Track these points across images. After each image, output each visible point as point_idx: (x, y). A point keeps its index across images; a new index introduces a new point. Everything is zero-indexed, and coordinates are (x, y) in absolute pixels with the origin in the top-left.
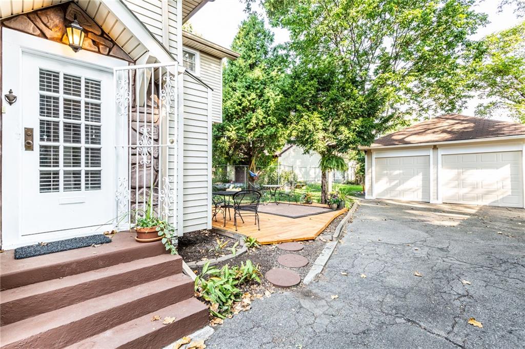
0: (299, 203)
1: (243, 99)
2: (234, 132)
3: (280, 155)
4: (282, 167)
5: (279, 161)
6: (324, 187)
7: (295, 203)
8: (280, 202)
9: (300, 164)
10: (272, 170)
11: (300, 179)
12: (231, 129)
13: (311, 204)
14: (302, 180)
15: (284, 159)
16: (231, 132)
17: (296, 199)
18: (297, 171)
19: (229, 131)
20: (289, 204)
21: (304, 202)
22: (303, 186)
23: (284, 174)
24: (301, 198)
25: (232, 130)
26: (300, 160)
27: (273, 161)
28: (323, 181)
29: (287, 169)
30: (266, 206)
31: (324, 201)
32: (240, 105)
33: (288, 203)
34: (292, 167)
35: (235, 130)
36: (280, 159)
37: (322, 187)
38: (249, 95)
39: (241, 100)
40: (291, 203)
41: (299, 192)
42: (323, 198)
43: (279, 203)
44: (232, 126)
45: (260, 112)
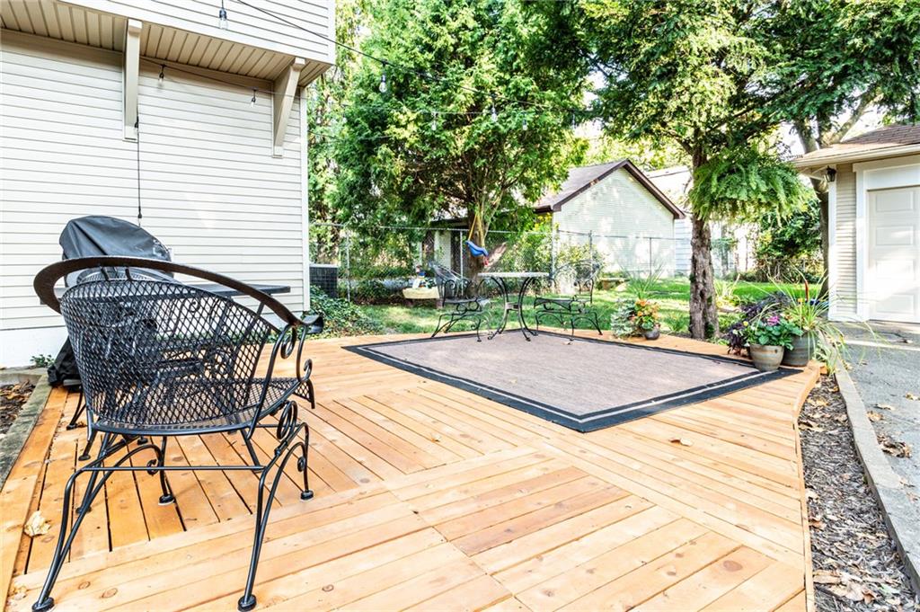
0: (607, 334)
1: (437, 29)
2: (412, 128)
3: (559, 206)
4: (564, 237)
5: (554, 222)
6: (700, 279)
7: (593, 334)
8: (542, 328)
9: (609, 228)
10: (534, 242)
11: (612, 267)
12: (403, 119)
13: (655, 338)
14: (615, 269)
15: (570, 216)
16: (405, 127)
17: (597, 320)
18: (601, 247)
19: (398, 125)
20: (572, 338)
21: (629, 330)
22: (618, 283)
23: (566, 252)
24: (614, 316)
25: (408, 122)
26: (611, 220)
27: (539, 222)
28: (700, 258)
29: (575, 241)
30: (485, 341)
31: (699, 328)
32: (429, 48)
33: (569, 331)
34: (590, 235)
35: (416, 121)
36: (557, 217)
37: (693, 279)
38: (454, 16)
39: (428, 33)
40: (578, 332)
41: (609, 299)
42: (699, 316)
43: (535, 333)
44: (405, 108)
45: (487, 66)
